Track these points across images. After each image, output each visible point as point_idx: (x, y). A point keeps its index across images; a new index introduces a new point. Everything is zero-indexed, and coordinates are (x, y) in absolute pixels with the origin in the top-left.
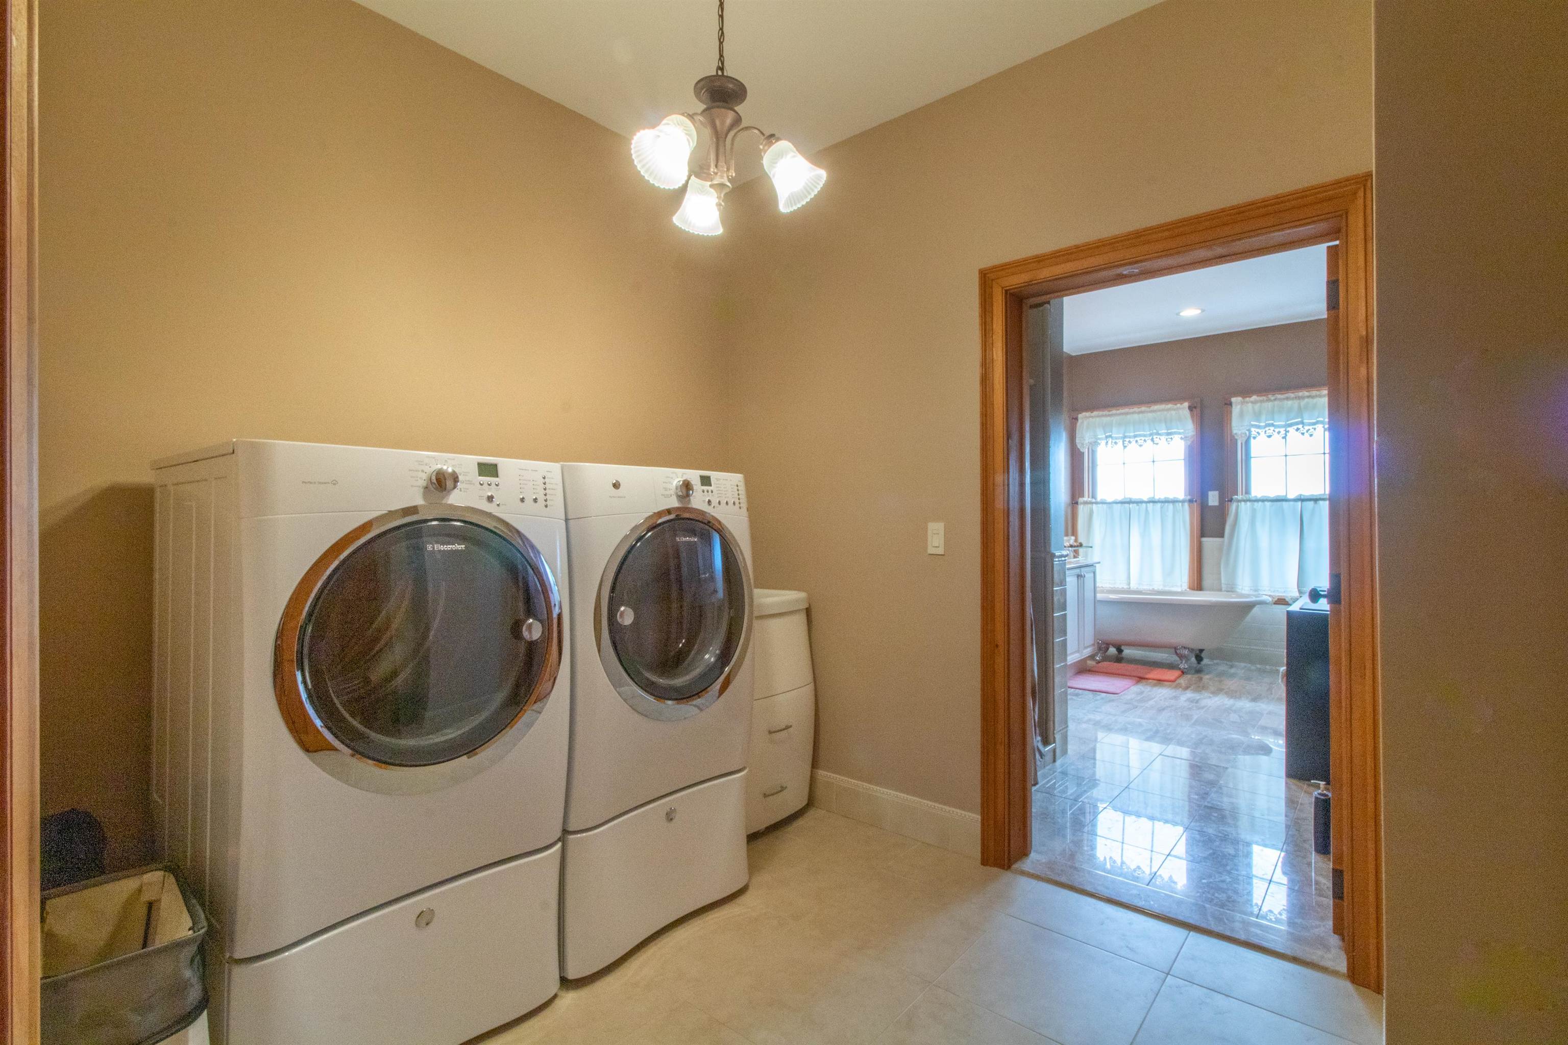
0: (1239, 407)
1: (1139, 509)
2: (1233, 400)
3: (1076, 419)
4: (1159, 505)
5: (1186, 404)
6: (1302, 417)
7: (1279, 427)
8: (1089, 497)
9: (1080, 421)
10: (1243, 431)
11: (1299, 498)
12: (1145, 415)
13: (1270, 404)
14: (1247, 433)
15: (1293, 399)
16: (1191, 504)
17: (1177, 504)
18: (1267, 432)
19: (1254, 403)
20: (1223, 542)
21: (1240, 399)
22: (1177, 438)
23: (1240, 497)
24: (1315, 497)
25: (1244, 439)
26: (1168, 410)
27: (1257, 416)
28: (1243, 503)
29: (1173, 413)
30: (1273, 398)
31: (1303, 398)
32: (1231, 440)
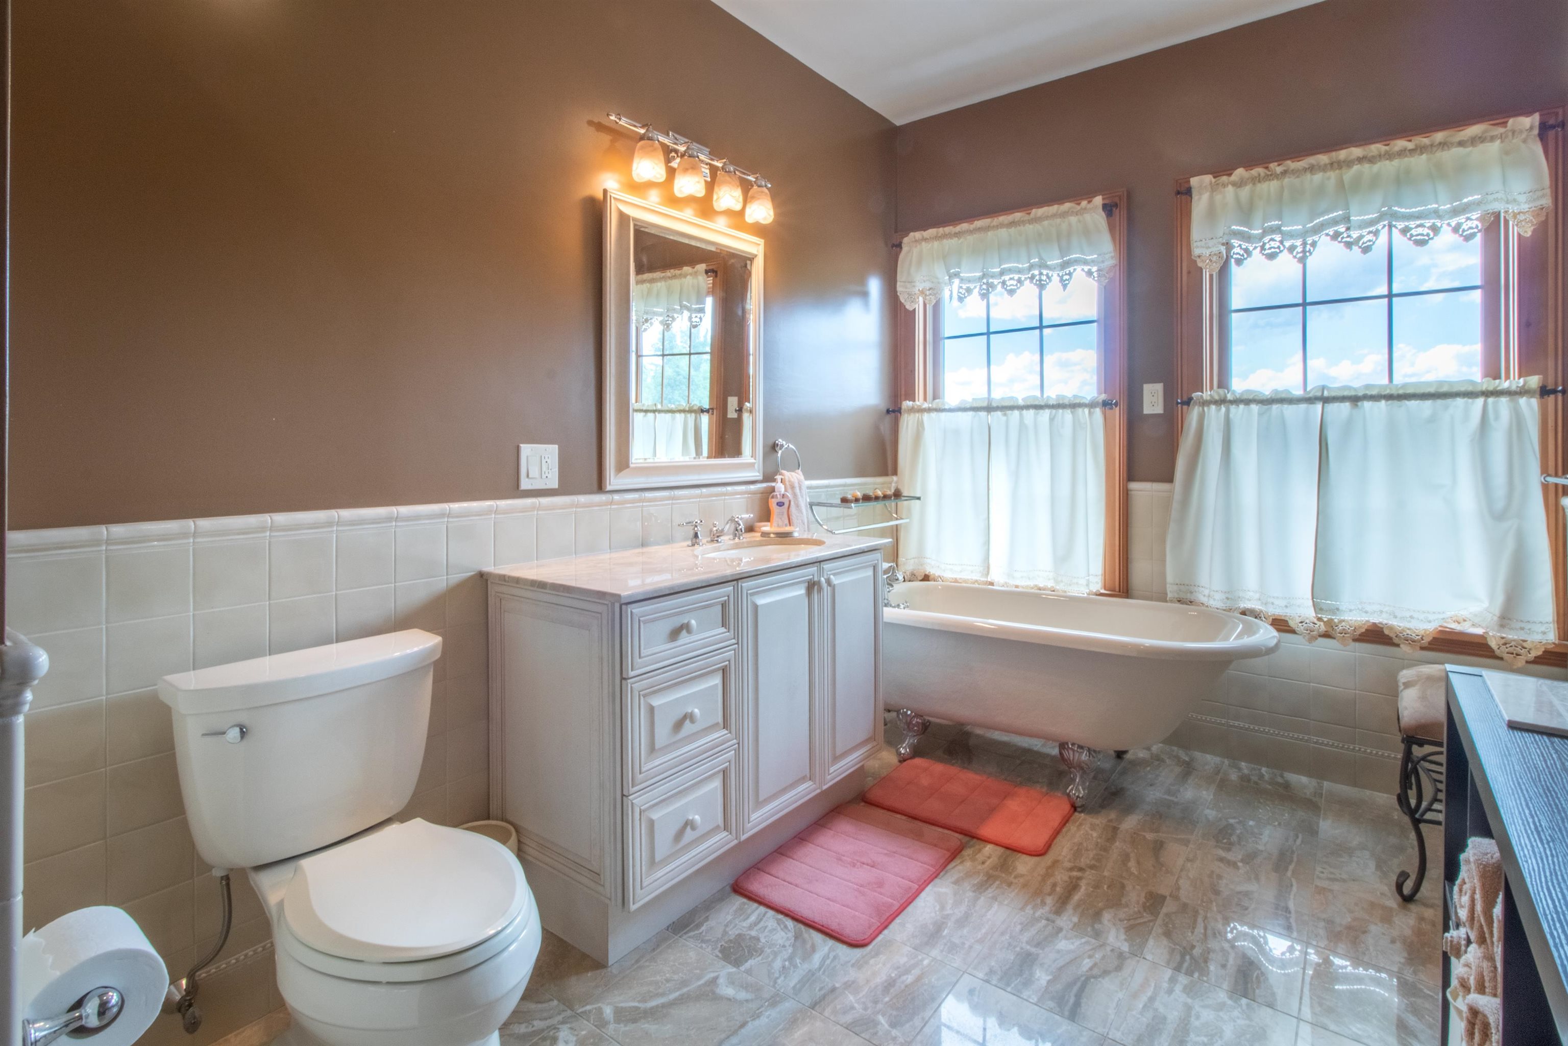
0: (1206, 196)
1: (1007, 422)
2: (1194, 181)
3: (899, 246)
4: (1046, 413)
5: (1098, 200)
6: (1347, 207)
7: (1291, 235)
8: (925, 399)
9: (905, 249)
10: (1215, 250)
11: (1319, 394)
12: (1022, 228)
13: (1274, 185)
14: (1223, 249)
15: (1324, 168)
16: (1108, 411)
17: (1080, 410)
18: (1267, 246)
19: (1239, 185)
20: (1172, 492)
21: (1208, 178)
22: (1079, 272)
23: (1206, 395)
24: (1353, 393)
25: (1216, 267)
26: (1064, 215)
27: (1246, 213)
28: (1213, 407)
29: (1073, 219)
30: (1279, 170)
31: (1349, 163)
32: (1189, 272)
